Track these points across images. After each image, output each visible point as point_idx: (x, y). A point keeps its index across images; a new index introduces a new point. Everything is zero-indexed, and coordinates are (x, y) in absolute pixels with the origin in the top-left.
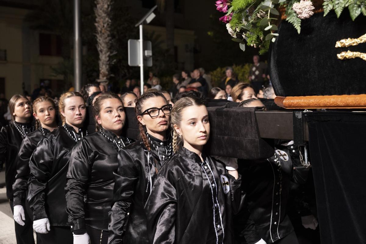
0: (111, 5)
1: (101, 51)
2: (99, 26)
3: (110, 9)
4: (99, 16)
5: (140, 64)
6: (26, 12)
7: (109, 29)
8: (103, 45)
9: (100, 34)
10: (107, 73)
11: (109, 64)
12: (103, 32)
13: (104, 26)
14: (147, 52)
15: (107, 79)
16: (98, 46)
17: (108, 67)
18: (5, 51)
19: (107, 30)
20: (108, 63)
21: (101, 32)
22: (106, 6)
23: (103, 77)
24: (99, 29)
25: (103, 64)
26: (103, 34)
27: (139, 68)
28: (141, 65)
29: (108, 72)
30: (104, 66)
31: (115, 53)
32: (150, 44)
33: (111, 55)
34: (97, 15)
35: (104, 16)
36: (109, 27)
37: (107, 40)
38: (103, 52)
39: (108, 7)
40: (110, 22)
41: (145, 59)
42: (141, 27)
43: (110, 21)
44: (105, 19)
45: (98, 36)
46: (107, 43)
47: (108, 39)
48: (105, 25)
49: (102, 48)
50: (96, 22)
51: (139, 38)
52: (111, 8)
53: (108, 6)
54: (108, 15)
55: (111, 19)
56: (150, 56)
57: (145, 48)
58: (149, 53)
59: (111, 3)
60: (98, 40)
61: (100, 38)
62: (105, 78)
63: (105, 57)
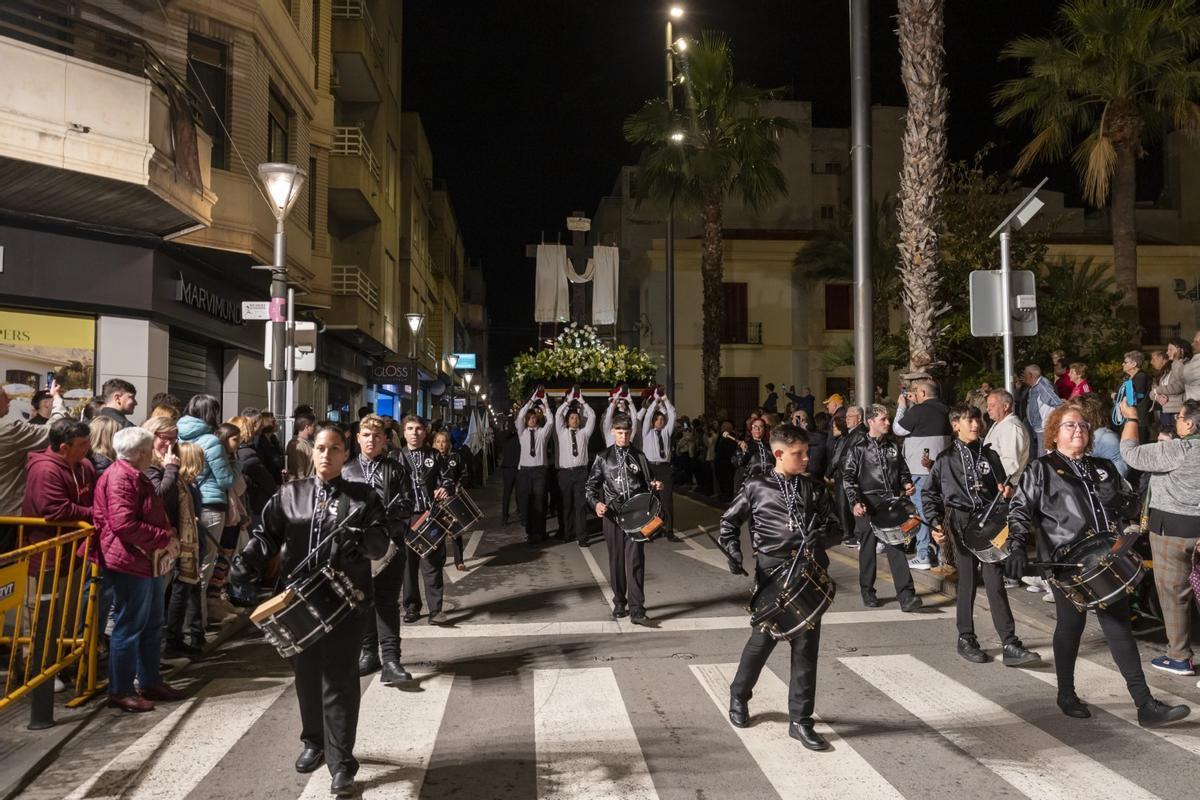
0: (936, 197)
1: (912, 307)
2: (906, 250)
3: (932, 206)
4: (907, 225)
5: (1003, 331)
6: (799, 245)
7: (930, 253)
8: (917, 292)
9: (909, 268)
10: (928, 357)
11: (934, 336)
12: (916, 262)
13: (918, 248)
14: (1021, 299)
15: (927, 371)
16: (906, 294)
17: (929, 341)
18: (760, 325)
19: (929, 257)
20: (930, 333)
21: (911, 262)
22: (923, 201)
23: (918, 367)
24: (908, 256)
25: (917, 336)
26: (918, 266)
27: (1002, 339)
28: (1006, 333)
29: (931, 355)
30: (920, 342)
31: (947, 308)
32: (1030, 278)
33: (938, 313)
34: (902, 224)
35: (918, 224)
36: (931, 249)
37: (927, 280)
38: (918, 310)
39: (929, 203)
40: (933, 237)
41: (1016, 317)
42: (1004, 237)
43: (934, 234)
44: (920, 230)
45: (904, 271)
46: (926, 287)
47: (930, 276)
48: (922, 246)
49: (914, 300)
50: (902, 241)
51: (998, 266)
52: (936, 202)
53: (930, 199)
54: (929, 220)
55: (934, 230)
56: (1032, 309)
57: (1015, 290)
58: (1027, 301)
59: (937, 193)
60: (904, 281)
61: (911, 278)
62: (922, 370)
63: (923, 321)
